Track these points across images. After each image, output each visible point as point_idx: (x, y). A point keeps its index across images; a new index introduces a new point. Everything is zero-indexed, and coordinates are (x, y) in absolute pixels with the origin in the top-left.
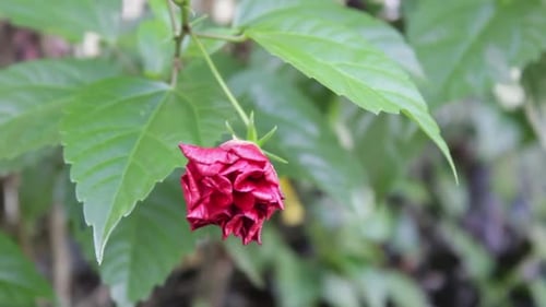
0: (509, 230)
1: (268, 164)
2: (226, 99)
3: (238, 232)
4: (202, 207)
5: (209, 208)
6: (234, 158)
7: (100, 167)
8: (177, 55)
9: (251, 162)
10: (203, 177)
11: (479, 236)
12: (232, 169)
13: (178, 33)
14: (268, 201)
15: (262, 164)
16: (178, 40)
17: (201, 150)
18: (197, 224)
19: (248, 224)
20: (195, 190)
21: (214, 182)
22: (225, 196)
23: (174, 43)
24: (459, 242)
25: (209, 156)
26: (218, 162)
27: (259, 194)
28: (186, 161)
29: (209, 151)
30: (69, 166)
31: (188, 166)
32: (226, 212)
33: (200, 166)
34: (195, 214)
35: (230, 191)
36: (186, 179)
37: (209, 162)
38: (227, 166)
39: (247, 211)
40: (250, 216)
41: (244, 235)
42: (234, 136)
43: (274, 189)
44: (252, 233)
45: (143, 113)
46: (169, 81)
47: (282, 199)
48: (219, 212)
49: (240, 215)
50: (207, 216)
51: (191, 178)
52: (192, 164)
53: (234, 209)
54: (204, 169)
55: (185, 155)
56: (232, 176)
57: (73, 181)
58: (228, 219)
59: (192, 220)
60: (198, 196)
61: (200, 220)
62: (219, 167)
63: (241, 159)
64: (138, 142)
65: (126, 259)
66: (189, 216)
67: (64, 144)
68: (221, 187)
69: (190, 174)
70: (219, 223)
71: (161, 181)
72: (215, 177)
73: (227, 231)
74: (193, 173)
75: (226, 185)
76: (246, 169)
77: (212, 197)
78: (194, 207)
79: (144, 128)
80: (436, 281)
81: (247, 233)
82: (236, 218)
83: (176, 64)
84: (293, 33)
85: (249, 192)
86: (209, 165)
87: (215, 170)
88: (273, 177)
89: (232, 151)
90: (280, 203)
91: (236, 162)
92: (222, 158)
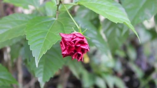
0: (148, 64)
1: (85, 38)
2: (73, 22)
3: (76, 58)
4: (66, 51)
5: (68, 51)
6: (75, 37)
7: (36, 41)
8: (58, 10)
9: (80, 38)
10: (66, 42)
11: (139, 66)
12: (75, 40)
13: (58, 4)
14: (85, 49)
15: (83, 38)
16: (58, 6)
17: (65, 35)
18: (65, 56)
19: (79, 55)
20: (64, 46)
21: (69, 43)
22: (72, 47)
23: (57, 7)
24: (134, 68)
25: (68, 36)
26: (70, 38)
27: (82, 47)
28: (61, 38)
29: (68, 35)
30: (28, 40)
31: (62, 39)
32: (73, 52)
33: (65, 39)
34: (64, 53)
35: (74, 46)
36: (61, 43)
37: (68, 38)
38: (73, 39)
39: (79, 51)
40: (80, 53)
41: (78, 59)
42: (75, 31)
43: (86, 45)
44: (80, 58)
45: (48, 26)
46: (55, 17)
47: (89, 48)
48: (71, 52)
49: (77, 53)
50: (67, 53)
51: (63, 43)
52: (63, 39)
53: (75, 51)
54: (66, 40)
55: (61, 36)
56: (75, 42)
57: (29, 44)
58: (73, 54)
59: (63, 54)
60: (65, 48)
61: (66, 54)
62: (71, 39)
63: (77, 37)
64: (47, 34)
65: (42, 70)
66: (62, 53)
67: (26, 34)
68: (71, 45)
69: (62, 41)
70: (71, 55)
71: (54, 44)
72: (70, 42)
73: (73, 57)
74: (63, 41)
75: (73, 44)
76: (78, 40)
77: (69, 48)
78: (64, 51)
79: (49, 30)
80: (127, 79)
81: (79, 58)
82: (76, 54)
83: (57, 13)
84: (91, 3)
85: (79, 47)
86: (68, 39)
87: (70, 40)
88: (86, 42)
89: (74, 35)
90: (88, 49)
91: (75, 38)
92: (72, 37)
